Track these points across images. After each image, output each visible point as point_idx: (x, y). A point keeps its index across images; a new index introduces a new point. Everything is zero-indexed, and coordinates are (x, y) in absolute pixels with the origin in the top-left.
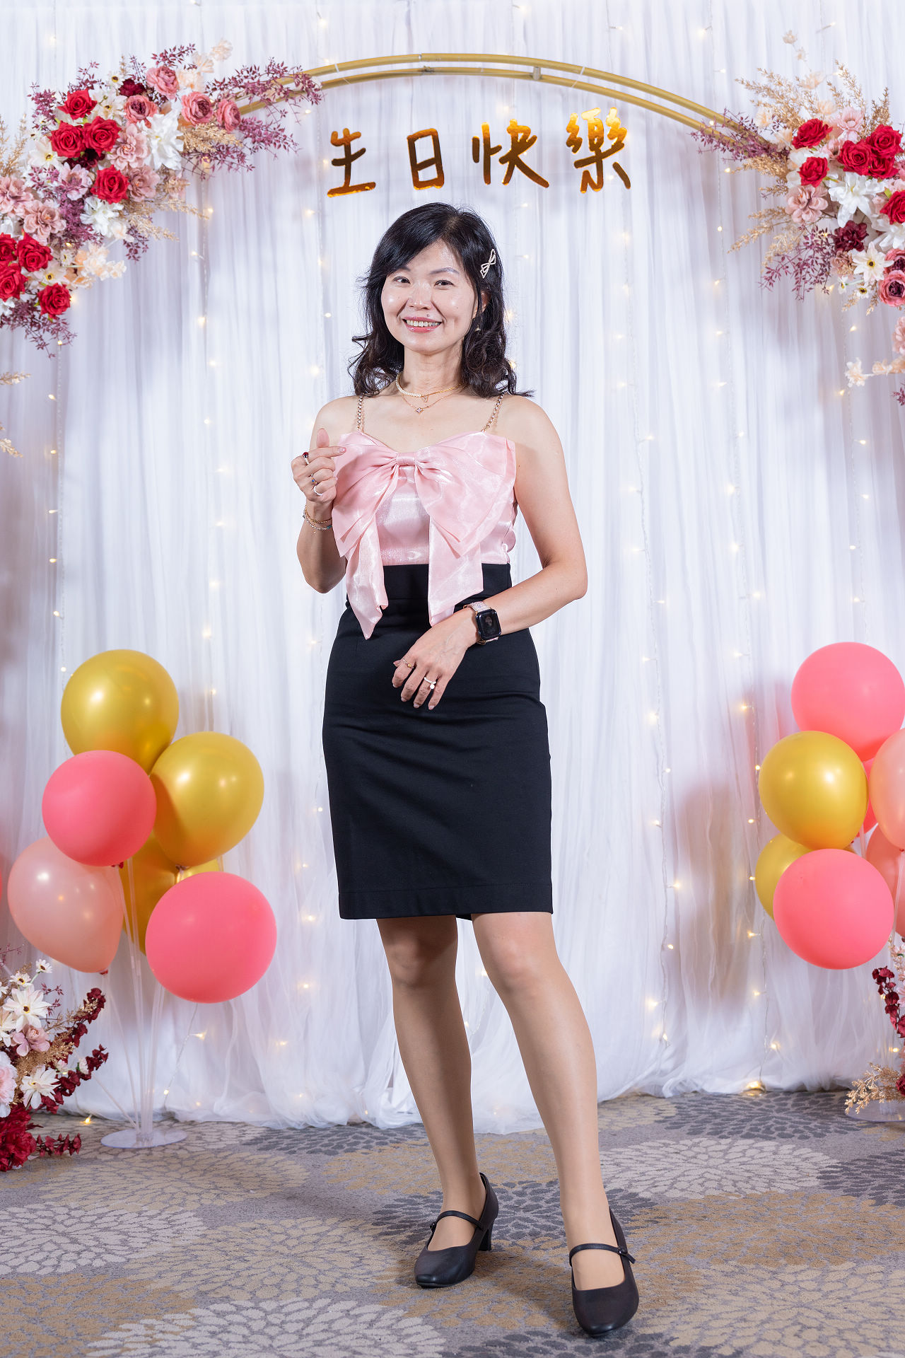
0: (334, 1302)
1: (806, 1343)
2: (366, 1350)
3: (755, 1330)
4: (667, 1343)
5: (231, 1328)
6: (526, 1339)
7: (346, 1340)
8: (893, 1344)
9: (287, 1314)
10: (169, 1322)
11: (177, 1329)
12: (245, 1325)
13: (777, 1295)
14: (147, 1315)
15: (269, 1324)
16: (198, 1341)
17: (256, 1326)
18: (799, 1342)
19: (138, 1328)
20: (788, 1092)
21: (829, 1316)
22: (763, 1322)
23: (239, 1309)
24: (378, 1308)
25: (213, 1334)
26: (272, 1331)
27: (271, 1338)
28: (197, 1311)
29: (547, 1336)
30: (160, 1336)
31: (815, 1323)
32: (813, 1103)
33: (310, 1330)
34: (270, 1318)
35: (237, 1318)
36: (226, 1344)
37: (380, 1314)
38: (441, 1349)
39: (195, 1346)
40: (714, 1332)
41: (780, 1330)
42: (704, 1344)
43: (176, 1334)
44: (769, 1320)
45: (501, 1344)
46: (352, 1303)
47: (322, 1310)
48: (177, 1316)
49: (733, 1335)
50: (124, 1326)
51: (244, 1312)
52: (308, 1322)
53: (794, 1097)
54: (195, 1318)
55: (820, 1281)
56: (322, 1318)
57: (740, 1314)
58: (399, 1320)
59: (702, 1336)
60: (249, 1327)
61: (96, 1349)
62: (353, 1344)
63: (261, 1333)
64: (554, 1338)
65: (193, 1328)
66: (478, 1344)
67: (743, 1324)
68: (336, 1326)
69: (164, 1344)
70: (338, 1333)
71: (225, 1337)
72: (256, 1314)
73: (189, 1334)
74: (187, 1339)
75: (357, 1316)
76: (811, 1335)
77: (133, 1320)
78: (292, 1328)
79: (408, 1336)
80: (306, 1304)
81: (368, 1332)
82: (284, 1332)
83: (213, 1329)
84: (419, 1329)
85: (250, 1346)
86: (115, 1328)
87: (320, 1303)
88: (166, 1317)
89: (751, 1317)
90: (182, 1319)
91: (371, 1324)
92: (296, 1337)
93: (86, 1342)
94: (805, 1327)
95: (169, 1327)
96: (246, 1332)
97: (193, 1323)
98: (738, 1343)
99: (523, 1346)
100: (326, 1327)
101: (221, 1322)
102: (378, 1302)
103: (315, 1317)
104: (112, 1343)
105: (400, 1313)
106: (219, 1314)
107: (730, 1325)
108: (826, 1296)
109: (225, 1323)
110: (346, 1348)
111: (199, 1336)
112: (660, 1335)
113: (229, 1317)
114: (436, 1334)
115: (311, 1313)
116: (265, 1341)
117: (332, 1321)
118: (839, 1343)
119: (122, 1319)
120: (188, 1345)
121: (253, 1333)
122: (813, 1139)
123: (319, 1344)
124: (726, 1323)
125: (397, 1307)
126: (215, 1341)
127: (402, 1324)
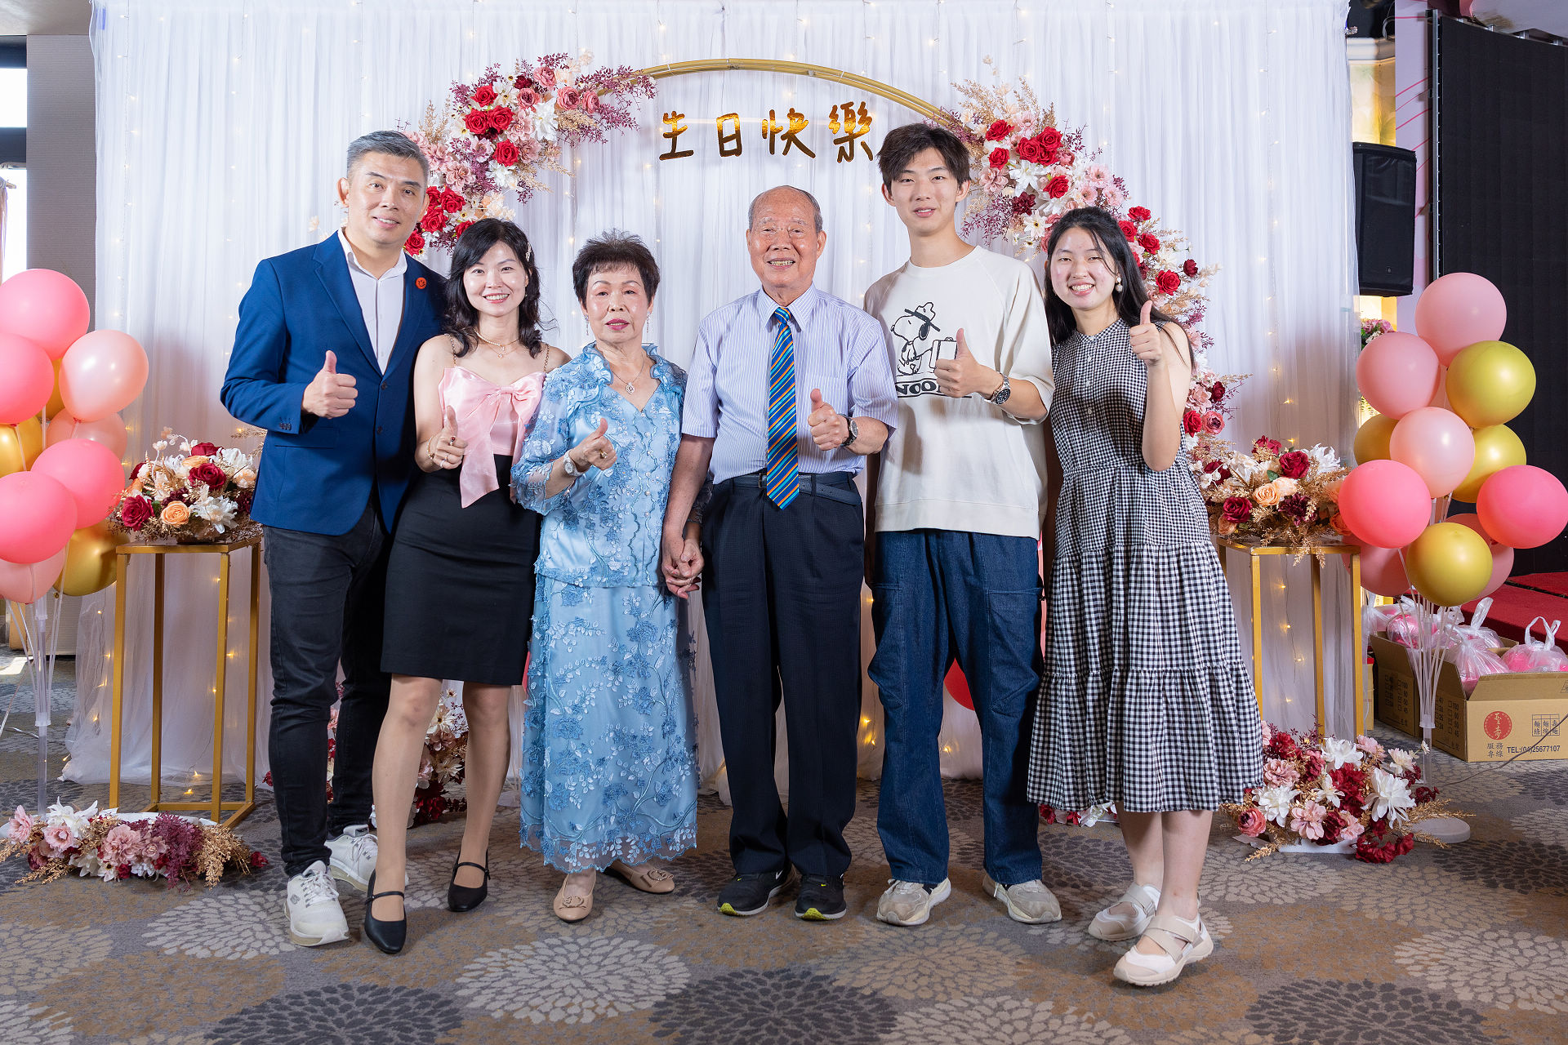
0: (625, 940)
1: (920, 987)
2: (638, 980)
3: (888, 976)
4: (831, 983)
5: (557, 959)
6: (741, 976)
7: (628, 972)
8: (975, 990)
9: (594, 949)
10: (518, 951)
11: (522, 957)
12: (565, 956)
13: (910, 948)
14: (504, 946)
15: (581, 956)
16: (534, 967)
17: (573, 957)
18: (916, 986)
19: (497, 956)
20: (954, 780)
21: (939, 967)
22: (896, 970)
23: (564, 943)
24: (652, 946)
25: (544, 962)
26: (583, 961)
27: (581, 967)
28: (537, 944)
29: (756, 974)
30: (510, 962)
31: (928, 972)
32: (970, 789)
33: (606, 962)
34: (582, 951)
35: (561, 951)
36: (551, 970)
37: (653, 951)
38: (687, 981)
39: (531, 972)
40: (862, 976)
41: (905, 976)
42: (854, 985)
43: (521, 961)
44: (900, 968)
45: (725, 979)
46: (637, 942)
47: (616, 947)
48: (524, 947)
49: (874, 980)
50: (489, 954)
51: (566, 946)
52: (606, 956)
53: (957, 784)
54: (534, 949)
55: (939, 939)
56: (615, 953)
57: (881, 963)
58: (664, 957)
59: (854, 979)
60: (568, 958)
61: (469, 971)
62: (632, 974)
63: (575, 963)
64: (760, 976)
65: (532, 957)
66: (711, 979)
67: (882, 971)
68: (623, 960)
69: (512, 969)
70: (623, 966)
71: (552, 965)
72: (573, 948)
73: (529, 961)
74: (527, 966)
75: (638, 952)
76: (923, 981)
77: (496, 949)
78: (595, 959)
79: (668, 970)
80: (607, 942)
81: (643, 966)
82: (590, 963)
83: (544, 958)
84: (676, 964)
85: (567, 973)
86: (483, 955)
87: (615, 942)
88: (517, 947)
89: (887, 966)
90: (526, 949)
91: (645, 960)
92: (596, 967)
93: (464, 965)
94: (921, 975)
95: (517, 956)
96: (565, 961)
97: (532, 953)
98: (876, 986)
99: (738, 982)
100: (616, 960)
101: (551, 953)
102: (650, 942)
103: (611, 952)
104: (478, 966)
105: (666, 951)
106: (551, 947)
107: (874, 971)
108: (940, 951)
109: (553, 954)
110: (627, 978)
111: (535, 963)
112: (826, 977)
113: (556, 950)
114: (685, 969)
115: (608, 949)
116: (575, 969)
117: (621, 956)
118: (939, 988)
119: (488, 948)
120: (527, 970)
121: (570, 962)
122: (962, 821)
123: (610, 973)
124: (872, 969)
125: (664, 947)
126: (545, 968)
127: (665, 961)
